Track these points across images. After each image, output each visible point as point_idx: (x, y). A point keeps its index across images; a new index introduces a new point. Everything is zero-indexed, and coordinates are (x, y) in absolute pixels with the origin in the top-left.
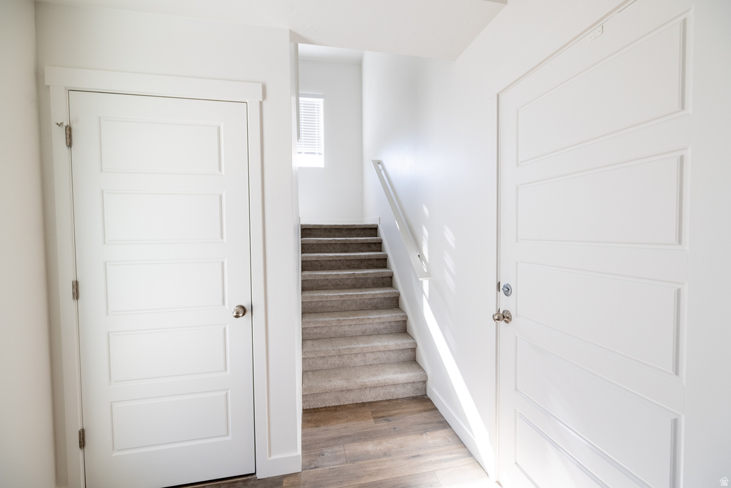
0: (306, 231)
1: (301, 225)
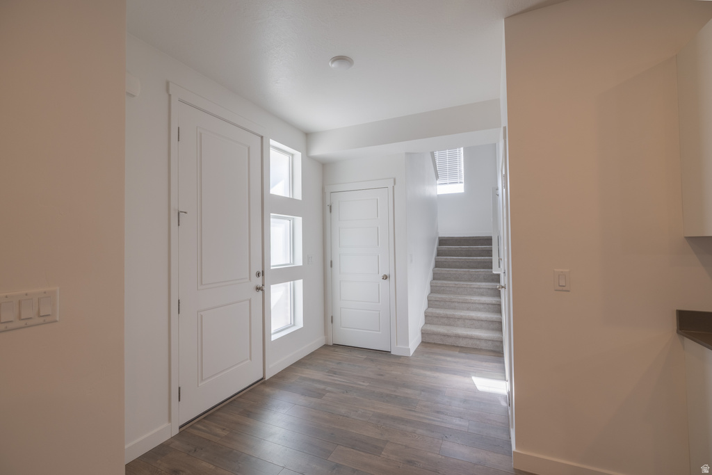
0: (443, 241)
1: (439, 238)
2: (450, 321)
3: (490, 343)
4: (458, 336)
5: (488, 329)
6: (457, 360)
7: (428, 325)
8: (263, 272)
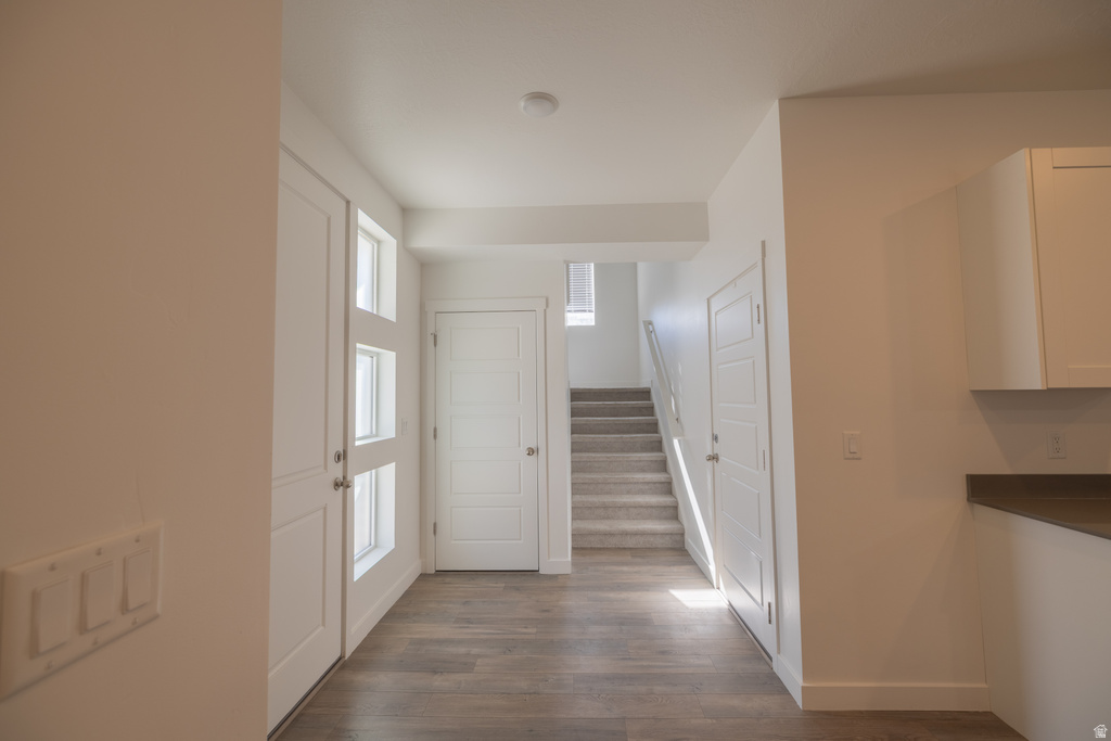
0: (576, 395)
1: (571, 389)
2: (609, 511)
3: (667, 538)
4: (625, 534)
5: (660, 518)
6: (636, 569)
7: (579, 522)
8: (345, 452)
